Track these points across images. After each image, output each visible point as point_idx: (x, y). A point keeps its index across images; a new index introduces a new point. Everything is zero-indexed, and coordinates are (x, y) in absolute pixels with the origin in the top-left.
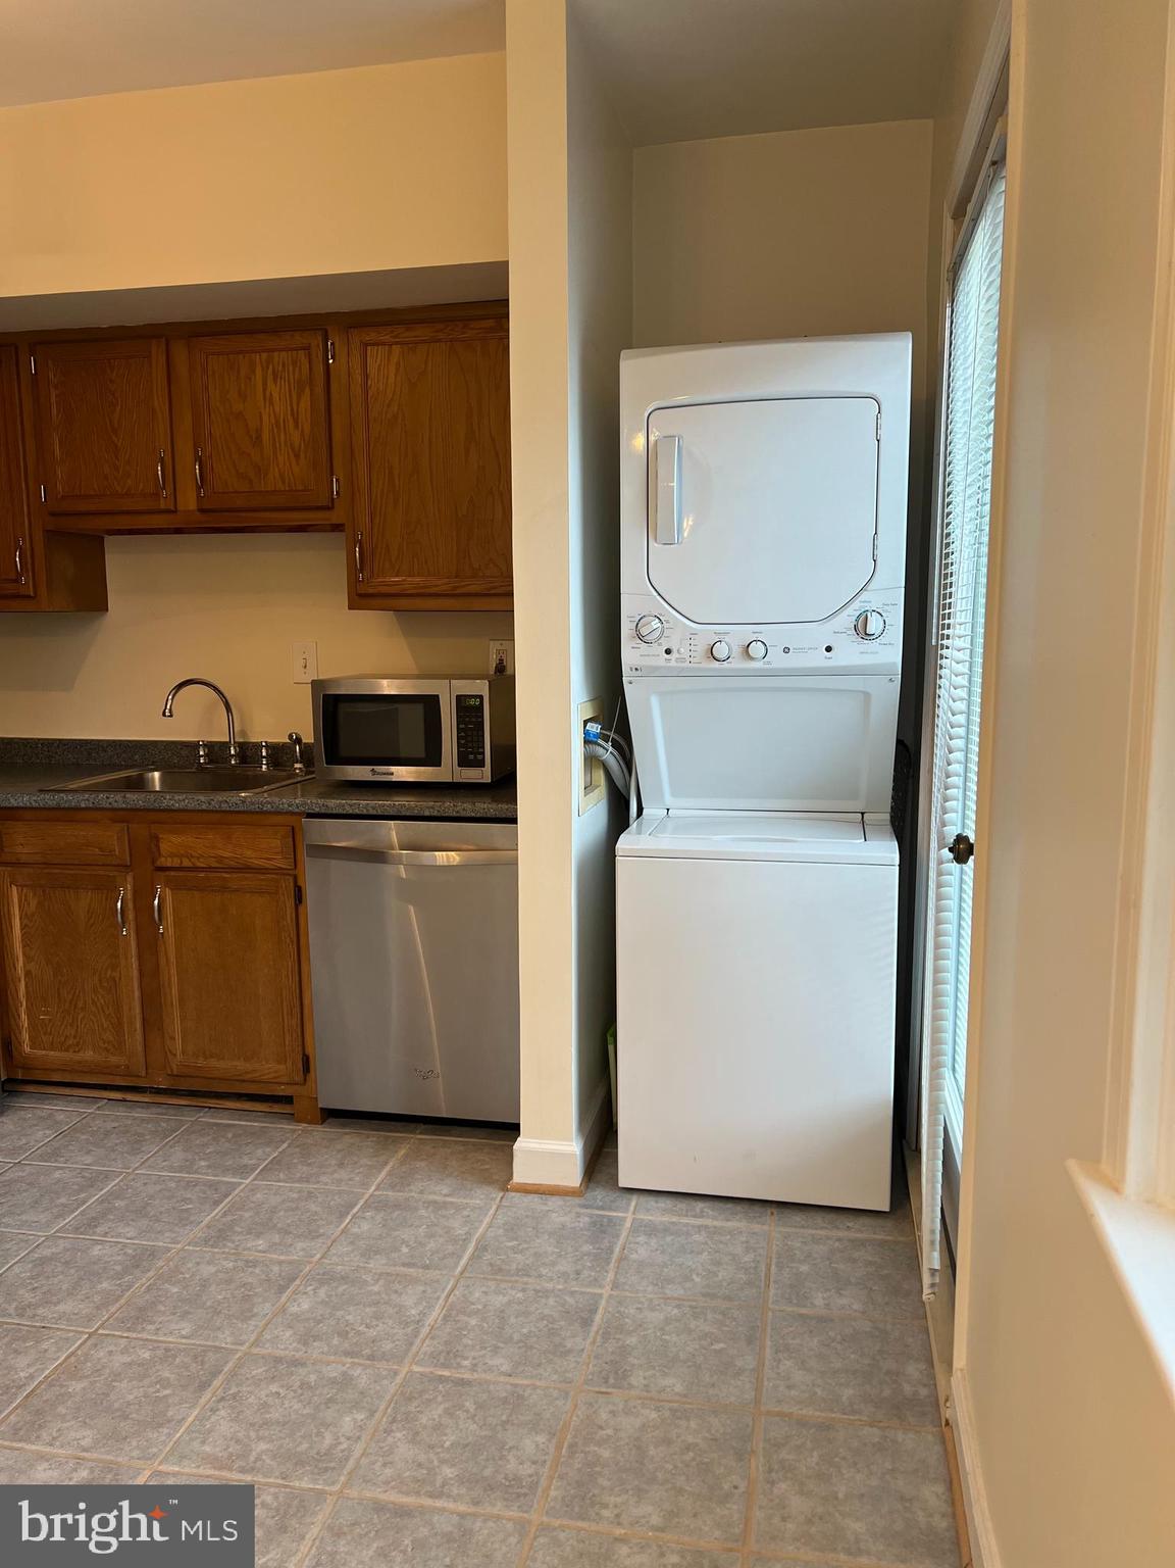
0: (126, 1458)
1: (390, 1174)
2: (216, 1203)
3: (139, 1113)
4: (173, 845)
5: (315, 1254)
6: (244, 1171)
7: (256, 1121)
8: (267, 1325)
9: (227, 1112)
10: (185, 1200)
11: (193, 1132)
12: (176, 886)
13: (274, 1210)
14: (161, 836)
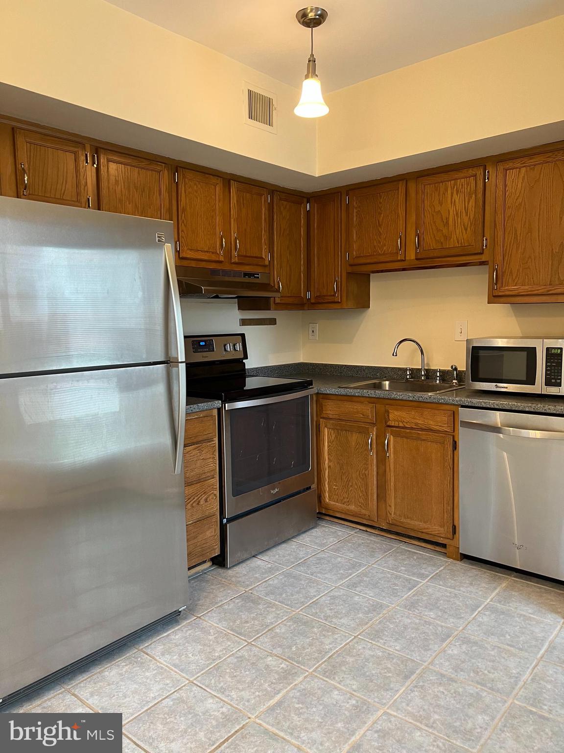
0: (372, 701)
1: (498, 594)
2: (410, 589)
3: (373, 538)
4: (396, 416)
5: (459, 627)
6: (423, 576)
7: (427, 553)
8: (437, 656)
9: (413, 546)
10: (395, 584)
11: (398, 553)
12: (396, 435)
13: (438, 599)
14: (390, 411)
